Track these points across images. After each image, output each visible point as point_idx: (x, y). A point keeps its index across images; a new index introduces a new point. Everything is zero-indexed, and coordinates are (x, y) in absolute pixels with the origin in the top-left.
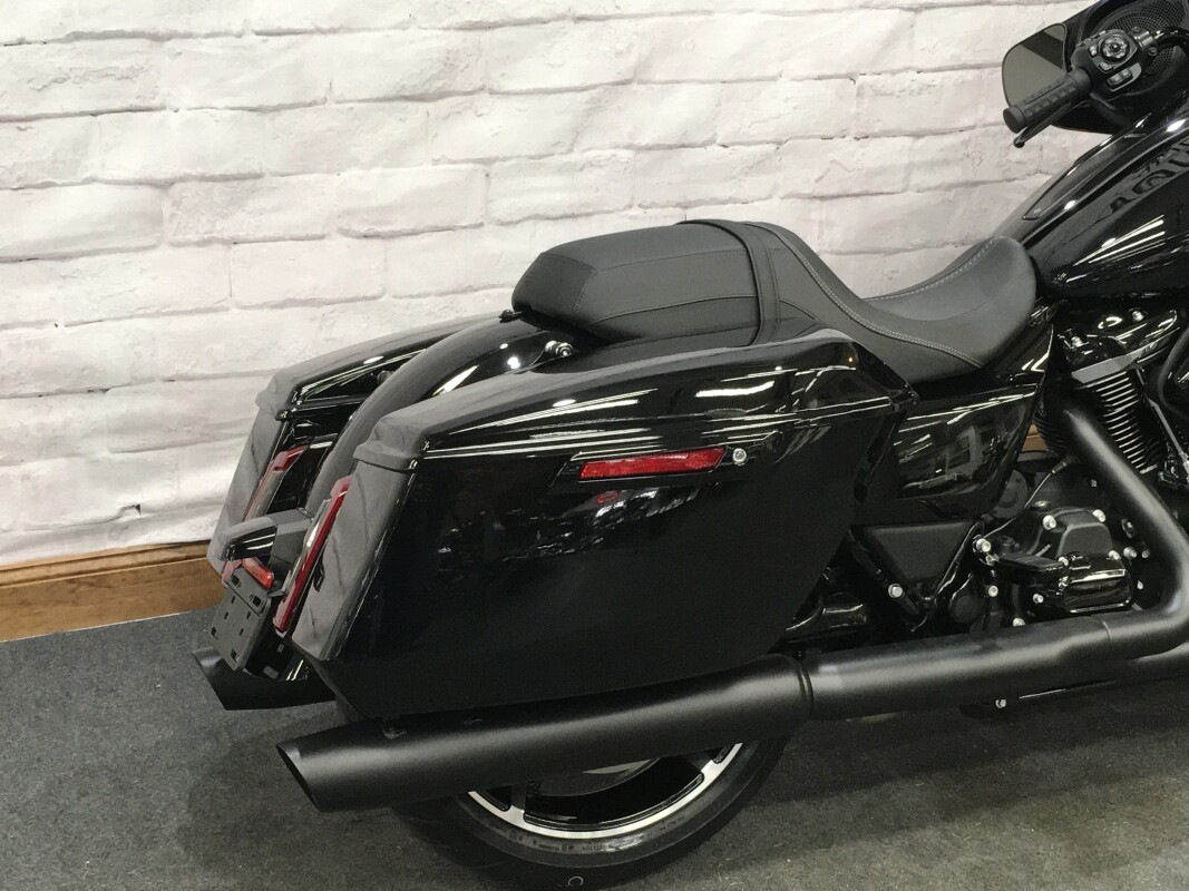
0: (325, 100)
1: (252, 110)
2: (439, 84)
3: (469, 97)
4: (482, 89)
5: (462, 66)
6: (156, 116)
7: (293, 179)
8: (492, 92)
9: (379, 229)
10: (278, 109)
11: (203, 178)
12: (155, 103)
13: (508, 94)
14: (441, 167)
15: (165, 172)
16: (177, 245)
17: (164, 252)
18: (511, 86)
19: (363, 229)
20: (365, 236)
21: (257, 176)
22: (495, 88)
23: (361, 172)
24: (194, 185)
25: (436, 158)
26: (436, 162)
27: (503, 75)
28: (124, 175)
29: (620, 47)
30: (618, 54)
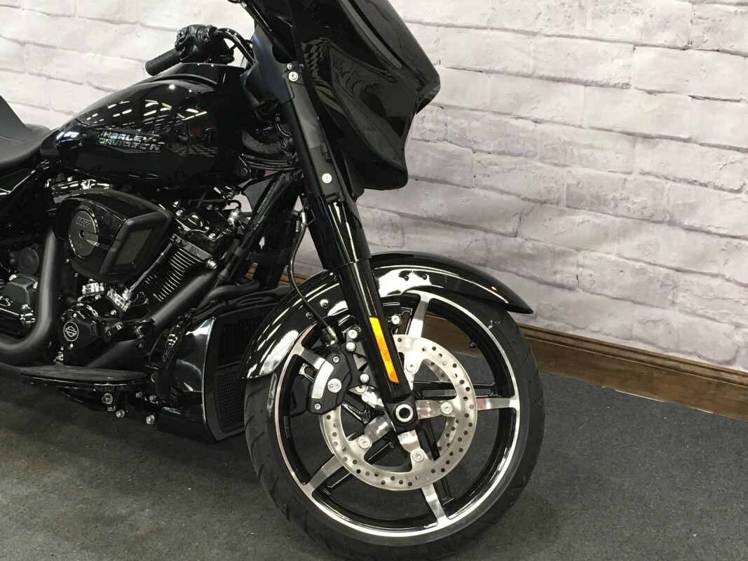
0: (74, 16)
1: (48, 14)
2: (118, 16)
3: (132, 26)
4: (137, 22)
5: (127, 9)
6: (18, 10)
7: (68, 52)
8: (142, 25)
9: (103, 86)
10: (57, 16)
11: (35, 44)
12: (17, 4)
13: (149, 27)
14: (125, 60)
15: (22, 38)
16: (31, 74)
17: (26, 76)
18: (150, 24)
19: (96, 84)
20: (98, 88)
21: (54, 47)
22: (143, 23)
23: (93, 55)
24: (32, 46)
25: (122, 54)
26: (122, 57)
27: (146, 17)
28: (10, 36)
29: (196, 11)
30: (195, 15)
